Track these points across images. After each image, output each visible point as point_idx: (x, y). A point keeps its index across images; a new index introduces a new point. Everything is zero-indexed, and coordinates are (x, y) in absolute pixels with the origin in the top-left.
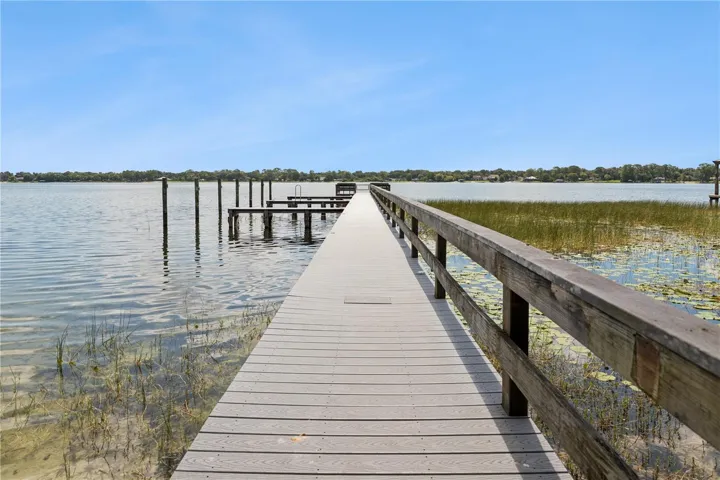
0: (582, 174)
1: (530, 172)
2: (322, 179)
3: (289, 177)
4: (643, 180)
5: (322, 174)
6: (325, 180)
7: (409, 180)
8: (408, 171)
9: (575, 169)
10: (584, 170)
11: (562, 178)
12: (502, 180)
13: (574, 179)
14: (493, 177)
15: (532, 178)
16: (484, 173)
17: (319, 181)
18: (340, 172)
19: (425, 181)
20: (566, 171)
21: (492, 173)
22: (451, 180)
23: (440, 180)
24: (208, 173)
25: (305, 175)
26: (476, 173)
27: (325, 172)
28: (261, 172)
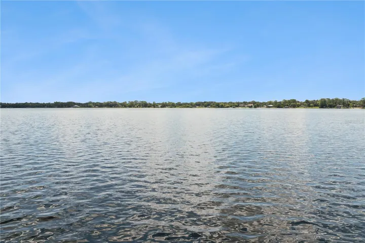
0: (297, 103)
1: (270, 103)
2: (160, 106)
3: (142, 105)
4: (331, 107)
5: (160, 104)
6: (161, 107)
7: (206, 107)
8: (205, 102)
9: (294, 101)
10: (298, 102)
11: (287, 106)
12: (255, 107)
13: (294, 106)
14: (250, 105)
15: (271, 105)
16: (245, 103)
17: (158, 107)
18: (169, 103)
19: (214, 107)
20: (289, 102)
21: (250, 103)
22: (228, 107)
23: (222, 107)
24: (100, 103)
25: (151, 104)
26: (241, 103)
27: (161, 102)
28: (127, 103)
